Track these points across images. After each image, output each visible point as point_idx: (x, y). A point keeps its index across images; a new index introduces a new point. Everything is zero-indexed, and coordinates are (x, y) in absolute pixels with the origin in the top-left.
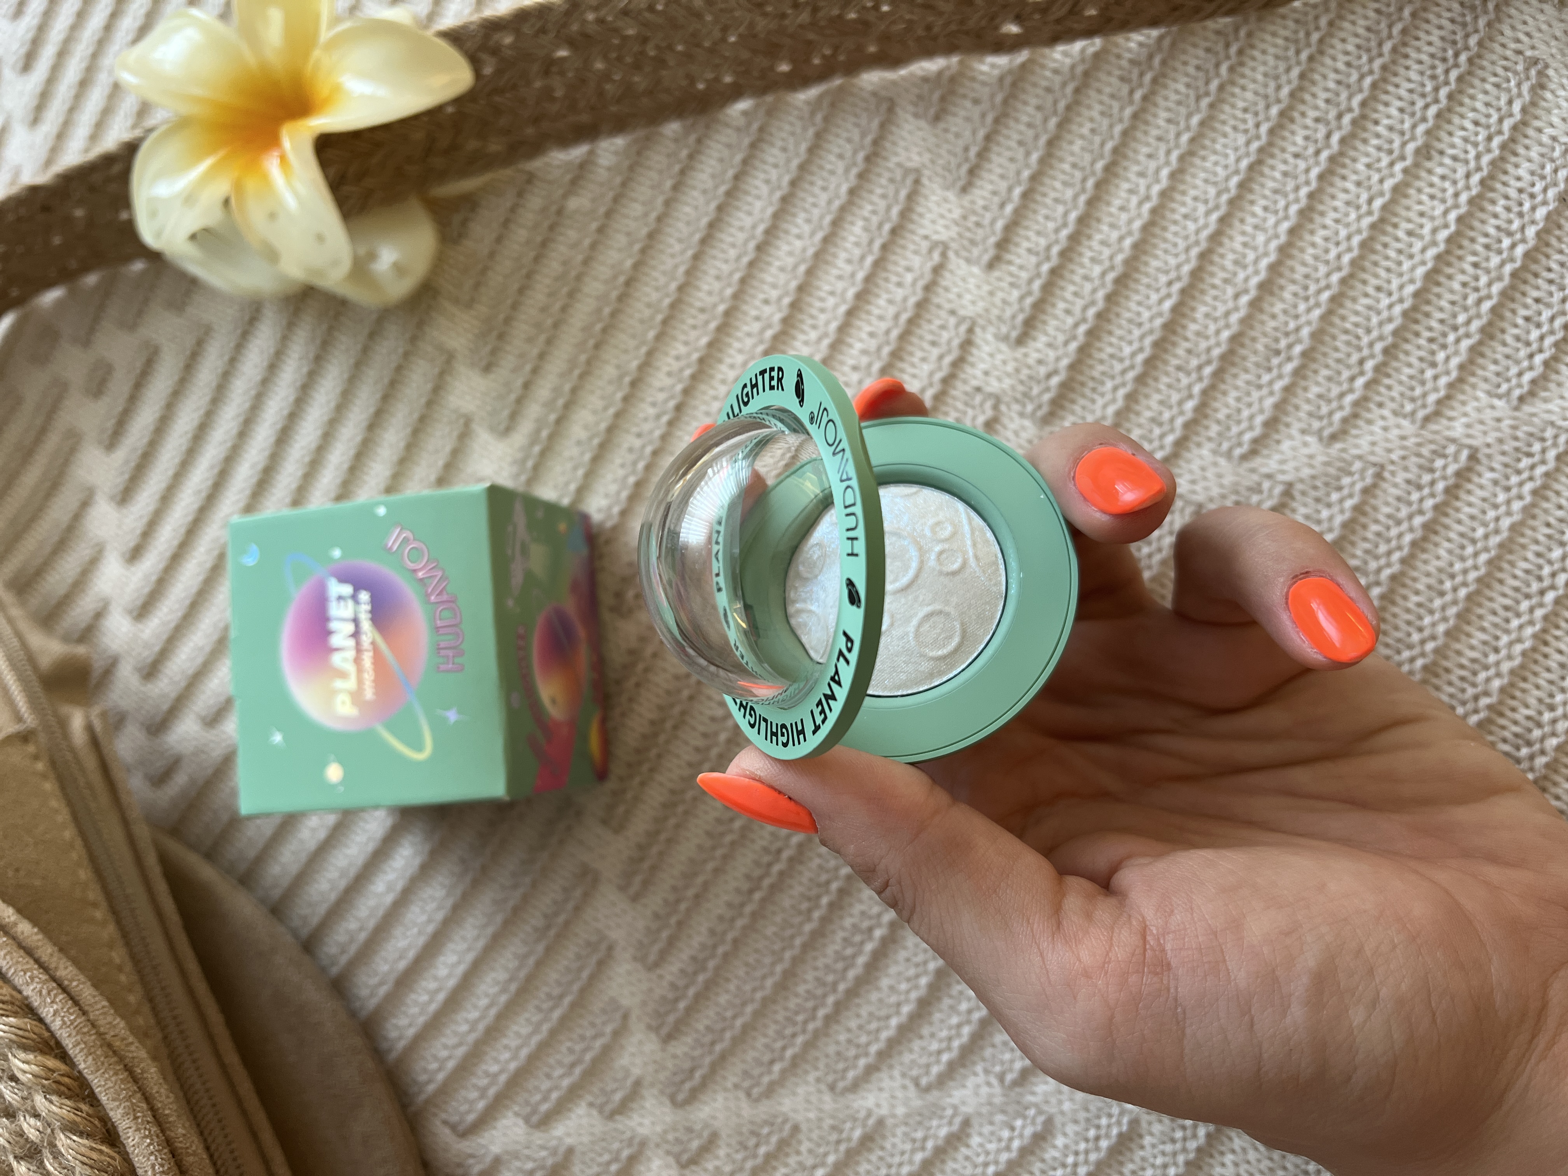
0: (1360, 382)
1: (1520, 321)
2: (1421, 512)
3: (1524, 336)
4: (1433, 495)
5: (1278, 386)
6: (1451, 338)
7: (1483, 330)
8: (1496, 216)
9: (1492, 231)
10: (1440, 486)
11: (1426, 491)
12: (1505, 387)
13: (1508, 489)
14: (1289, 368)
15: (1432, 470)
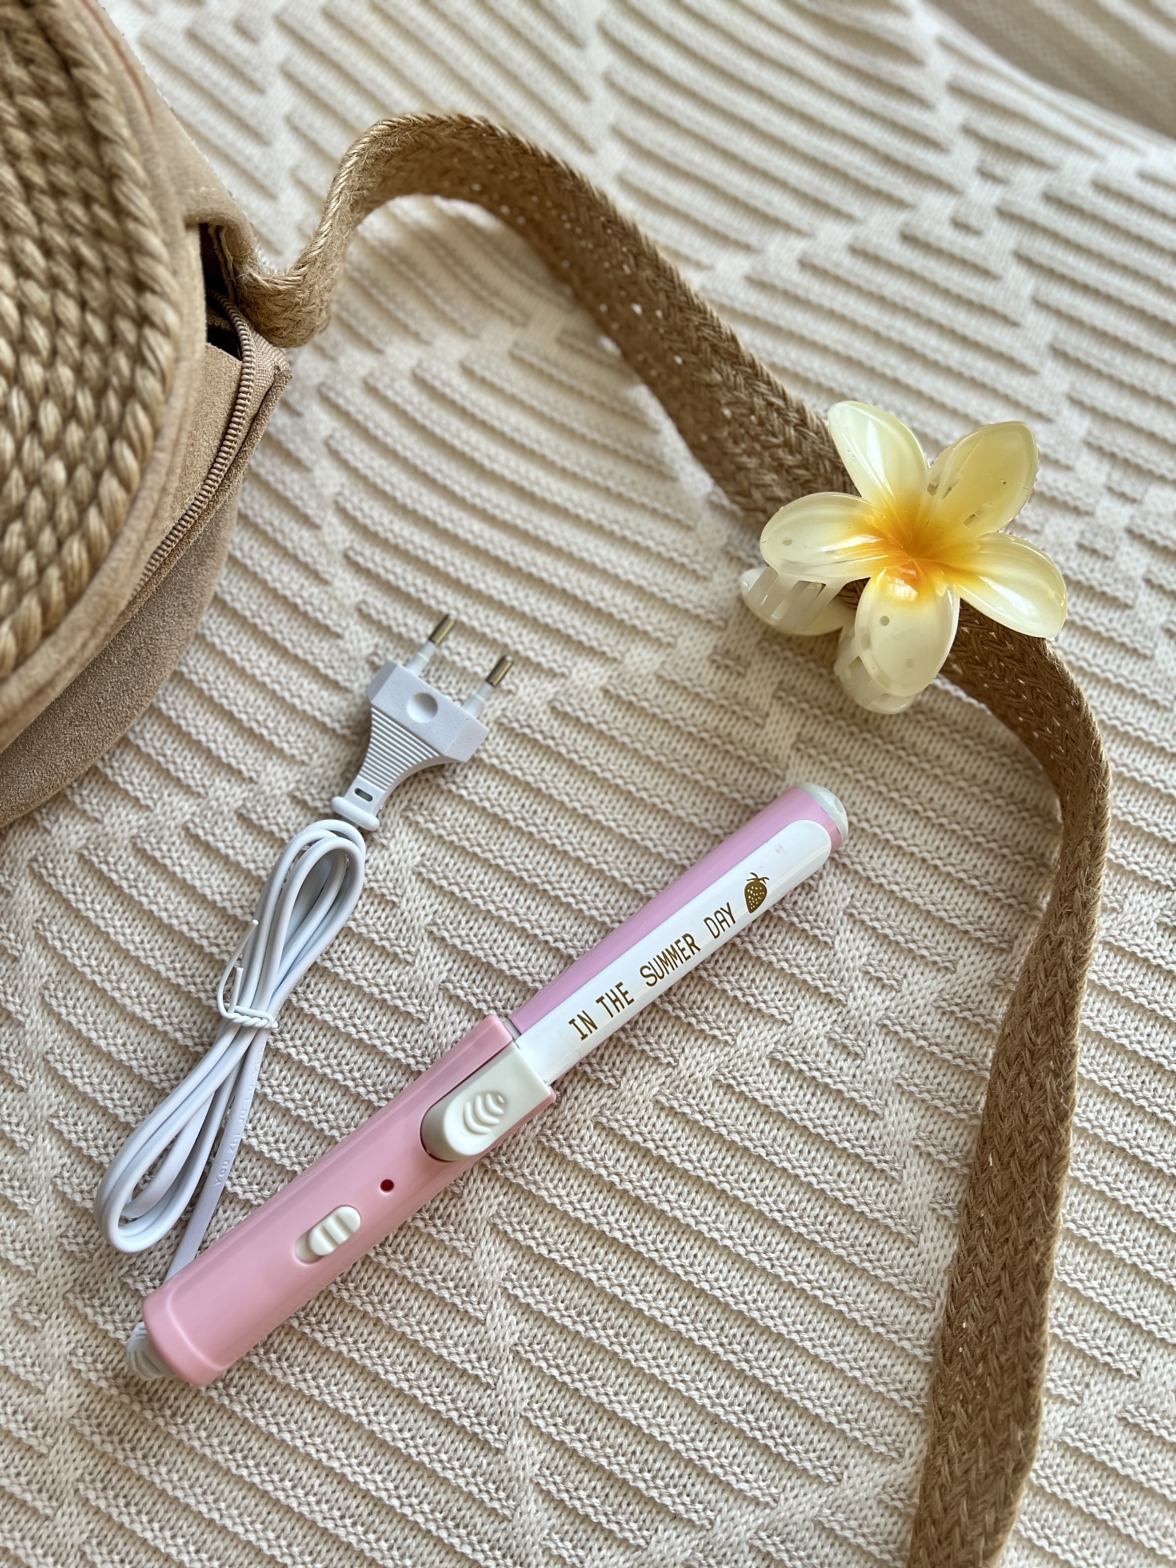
0: (555, 1372)
1: (593, 1484)
2: (460, 1416)
3: (582, 1486)
4: (472, 1424)
5: (555, 1314)
6: (584, 1436)
7: (587, 1458)
8: (668, 1468)
9: (657, 1465)
10: (478, 1430)
11: (475, 1420)
12: (547, 1473)
13: (474, 1475)
14: (568, 1322)
15: (489, 1423)
